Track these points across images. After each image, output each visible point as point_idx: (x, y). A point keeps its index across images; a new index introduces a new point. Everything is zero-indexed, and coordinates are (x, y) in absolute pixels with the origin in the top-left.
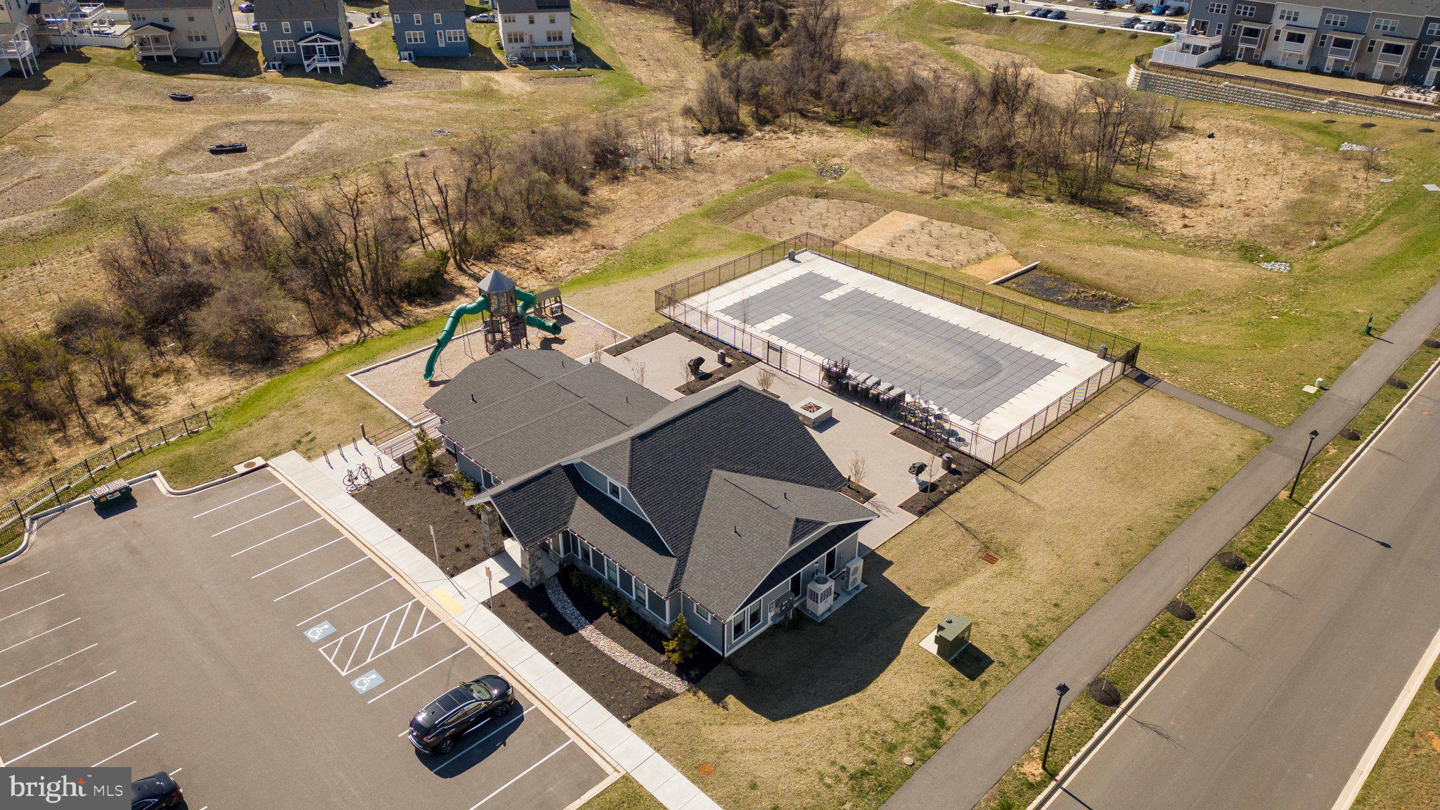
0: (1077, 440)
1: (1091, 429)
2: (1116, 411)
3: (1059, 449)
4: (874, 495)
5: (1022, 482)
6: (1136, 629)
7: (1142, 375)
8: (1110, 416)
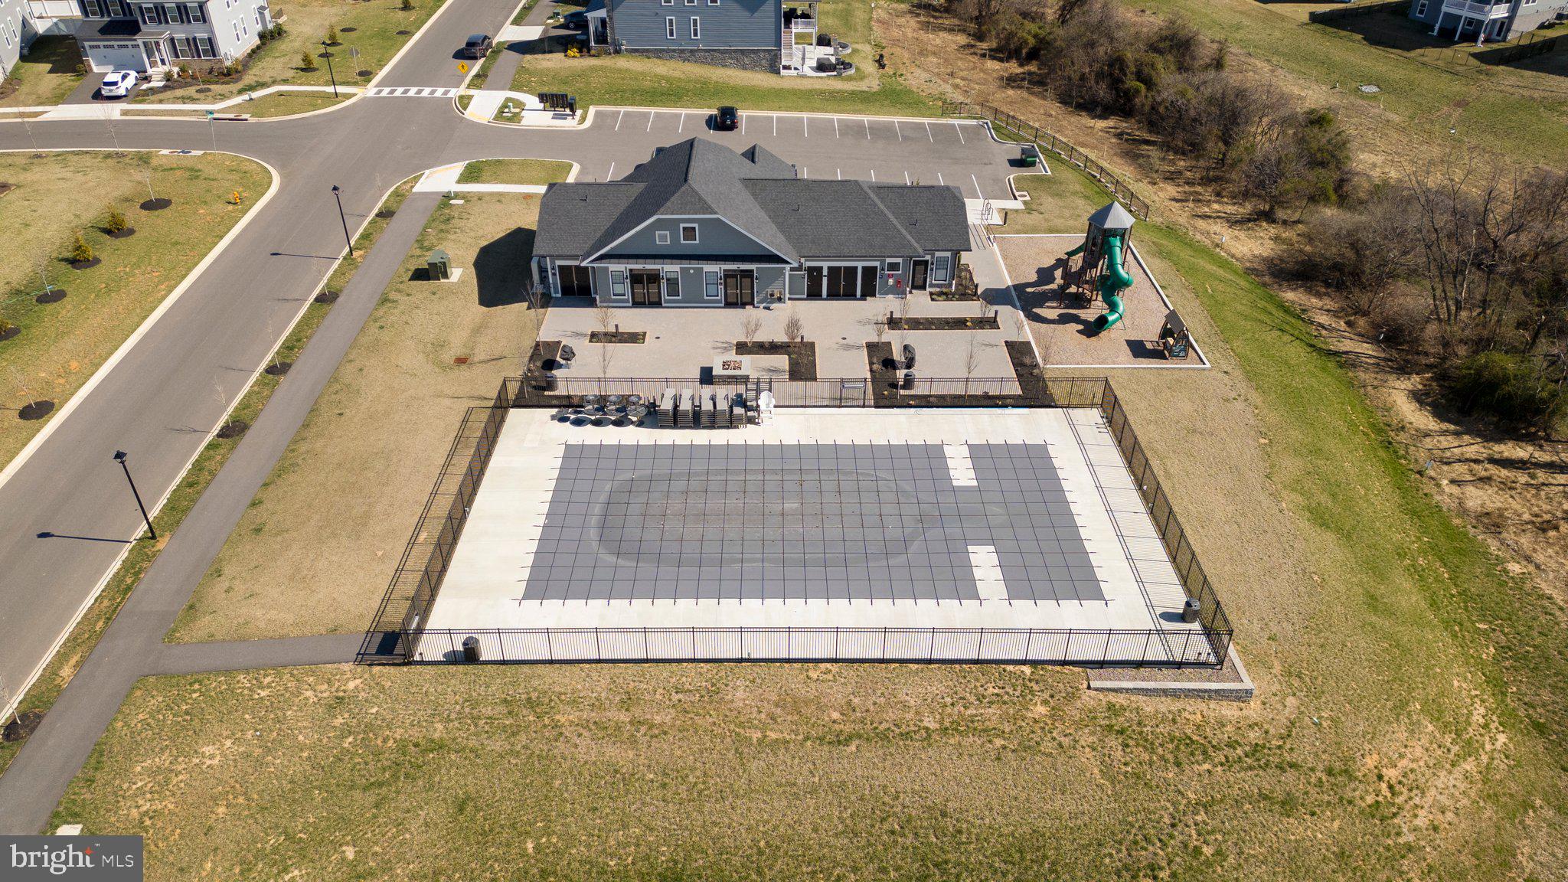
0: (438, 484)
1: (428, 507)
2: (406, 555)
3: (452, 462)
4: (591, 341)
5: (470, 411)
6: (314, 340)
7: (391, 653)
8: (412, 542)
